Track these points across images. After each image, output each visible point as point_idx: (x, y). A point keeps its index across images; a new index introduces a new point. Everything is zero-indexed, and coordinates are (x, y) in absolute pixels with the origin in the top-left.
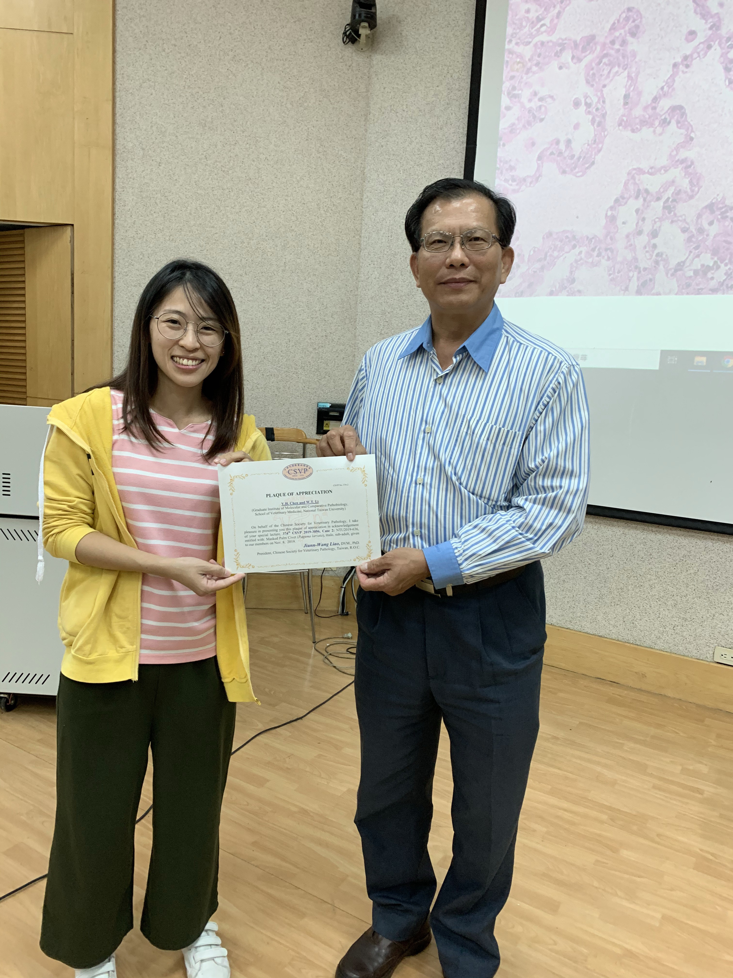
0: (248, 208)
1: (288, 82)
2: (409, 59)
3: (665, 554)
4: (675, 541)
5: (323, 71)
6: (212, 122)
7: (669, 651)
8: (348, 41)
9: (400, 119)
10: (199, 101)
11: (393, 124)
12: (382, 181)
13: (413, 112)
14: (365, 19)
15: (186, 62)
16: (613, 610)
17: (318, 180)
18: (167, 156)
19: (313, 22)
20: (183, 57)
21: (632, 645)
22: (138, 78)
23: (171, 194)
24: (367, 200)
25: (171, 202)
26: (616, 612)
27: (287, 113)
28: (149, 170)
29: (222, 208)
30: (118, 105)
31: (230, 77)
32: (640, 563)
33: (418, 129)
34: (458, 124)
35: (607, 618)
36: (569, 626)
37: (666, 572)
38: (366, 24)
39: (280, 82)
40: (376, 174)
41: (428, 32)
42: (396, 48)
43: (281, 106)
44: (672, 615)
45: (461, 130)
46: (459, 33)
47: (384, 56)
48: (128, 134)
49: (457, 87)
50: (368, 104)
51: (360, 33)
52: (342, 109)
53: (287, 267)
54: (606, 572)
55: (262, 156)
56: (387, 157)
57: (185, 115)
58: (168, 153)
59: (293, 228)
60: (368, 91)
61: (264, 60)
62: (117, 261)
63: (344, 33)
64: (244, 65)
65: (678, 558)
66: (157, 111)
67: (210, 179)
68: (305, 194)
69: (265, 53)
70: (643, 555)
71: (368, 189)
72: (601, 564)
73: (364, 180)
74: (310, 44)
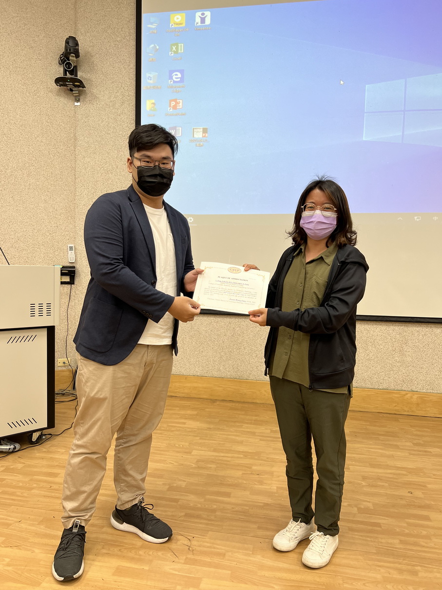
1: (27, 81)
2: (99, 76)
5: (48, 77)
8: (62, 62)
12: (86, 141)
13: (103, 105)
14: (73, 52)
17: (48, 138)
19: (41, 50)
21: (238, 380)
24: (78, 151)
26: (229, 364)
27: (27, 98)
32: (238, 337)
33: (106, 114)
35: (225, 368)
36: (206, 375)
38: (74, 55)
39: (22, 80)
40: (83, 137)
41: (108, 64)
43: (23, 94)
46: (126, 67)
49: (127, 94)
51: (70, 59)
53: (31, 187)
54: (222, 344)
55: (12, 122)
56: (89, 128)
59: (34, 164)
61: (11, 67)
63: (60, 58)
68: (40, 145)
69: (11, 63)
71: (78, 145)
72: (219, 340)
73: (76, 139)
74: (39, 61)
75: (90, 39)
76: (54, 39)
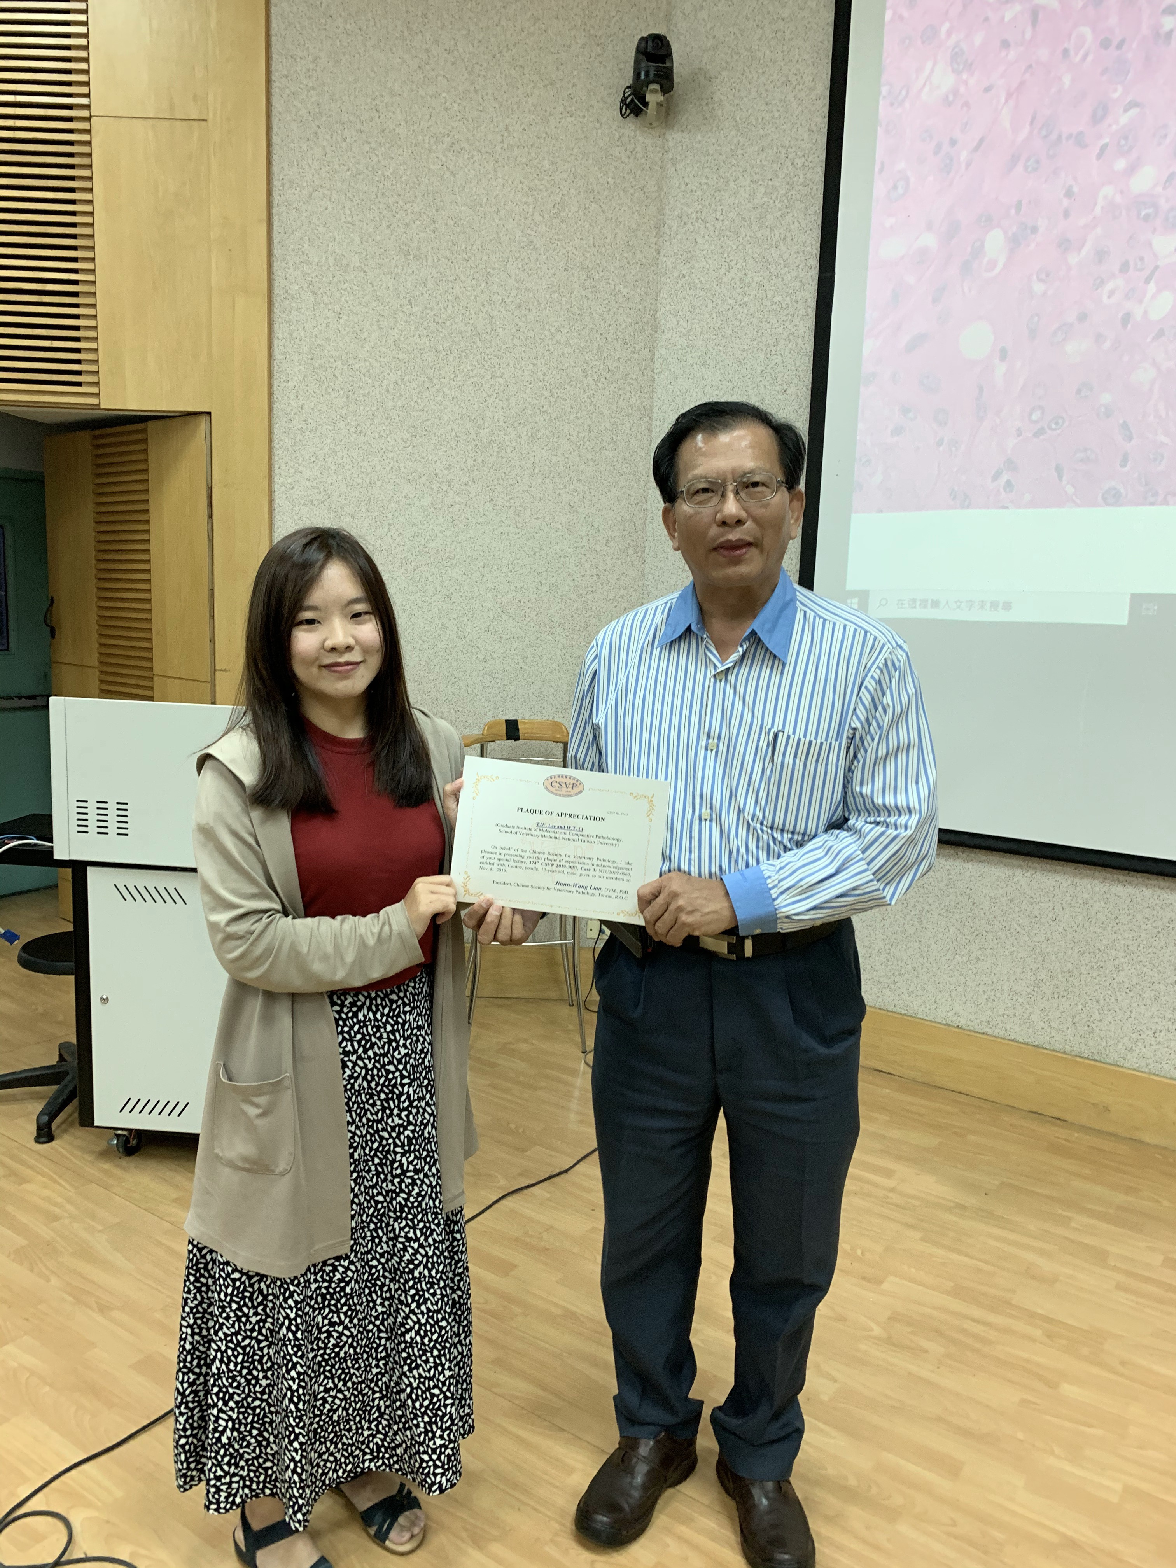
0: (475, 379)
1: (536, 181)
2: (726, 137)
3: (1139, 917)
4: (1156, 897)
5: (591, 162)
6: (419, 248)
7: (1146, 1070)
8: (628, 111)
9: (712, 233)
10: (398, 216)
11: (700, 241)
12: (683, 330)
13: (733, 221)
14: (657, 79)
15: (377, 155)
16: (1056, 1005)
17: (583, 333)
18: (349, 302)
19: (574, 85)
20: (374, 149)
21: (1087, 1061)
22: (305, 184)
23: (357, 361)
24: (660, 360)
25: (358, 373)
26: (1061, 1008)
27: (535, 228)
28: (324, 325)
29: (435, 381)
30: (275, 228)
31: (445, 177)
32: (1099, 931)
33: (740, 247)
34: (803, 238)
35: (1047, 1018)
36: (987, 1030)
37: (1142, 946)
38: (656, 87)
39: (523, 180)
40: (675, 321)
41: (754, 94)
42: (705, 121)
43: (525, 218)
44: (1150, 1014)
45: (809, 248)
46: (804, 95)
47: (685, 135)
48: (292, 271)
49: (802, 180)
50: (661, 211)
51: (647, 100)
52: (620, 220)
53: (537, 470)
54: (1044, 946)
55: (496, 298)
56: (691, 292)
57: (378, 238)
58: (352, 298)
59: (545, 408)
60: (660, 189)
61: (498, 148)
62: (277, 466)
63: (622, 101)
64: (466, 156)
65: (1160, 923)
66: (336, 234)
67: (417, 336)
68: (563, 354)
69: (499, 138)
70: (1104, 919)
71: (661, 344)
72: (1035, 932)
73: (655, 329)
74: (569, 119)
75: (708, 27)
76: (610, 47)
